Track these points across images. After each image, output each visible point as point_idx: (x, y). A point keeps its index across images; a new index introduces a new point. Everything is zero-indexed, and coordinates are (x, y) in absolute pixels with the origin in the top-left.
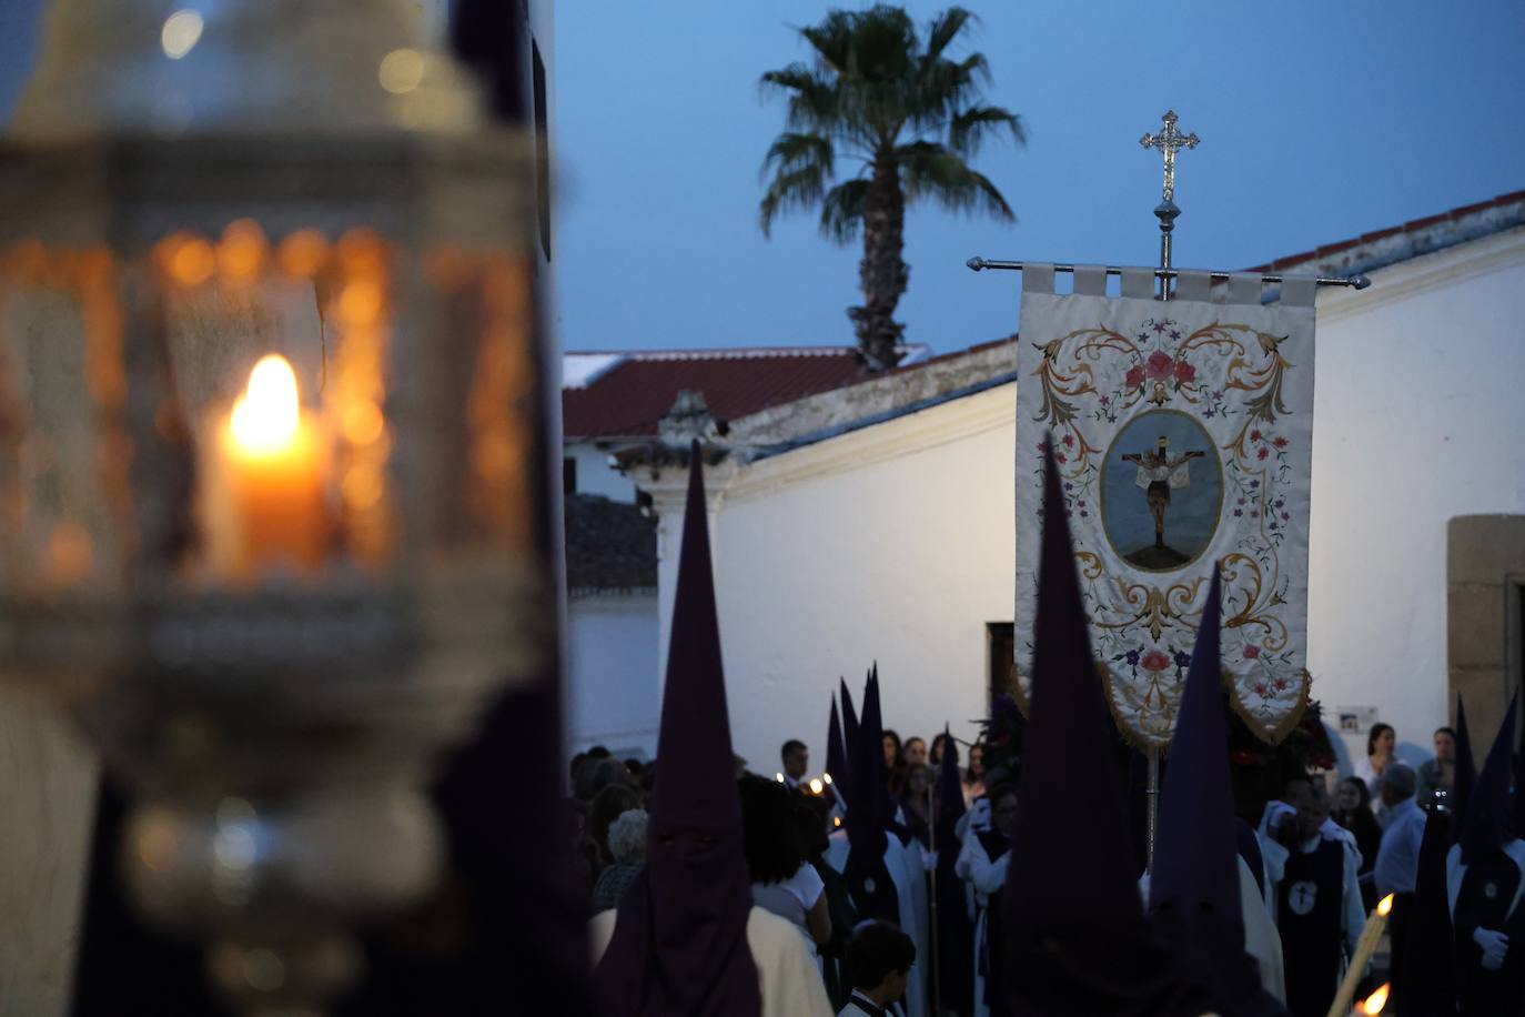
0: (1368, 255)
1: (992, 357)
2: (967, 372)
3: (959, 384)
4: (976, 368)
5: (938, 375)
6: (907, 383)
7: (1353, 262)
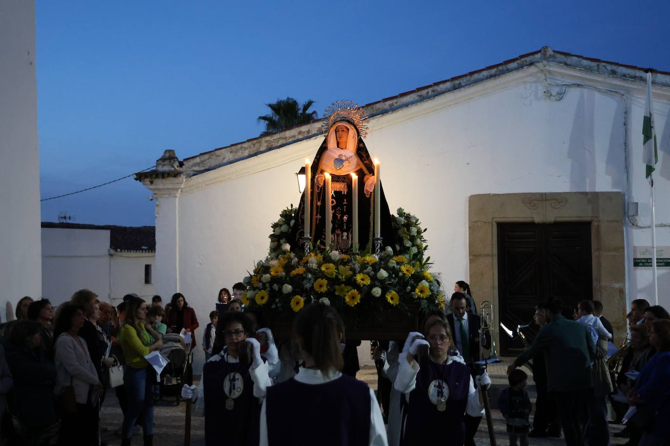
0: (436, 90)
3: (274, 145)
4: (281, 138)
6: (254, 145)
7: (431, 93)
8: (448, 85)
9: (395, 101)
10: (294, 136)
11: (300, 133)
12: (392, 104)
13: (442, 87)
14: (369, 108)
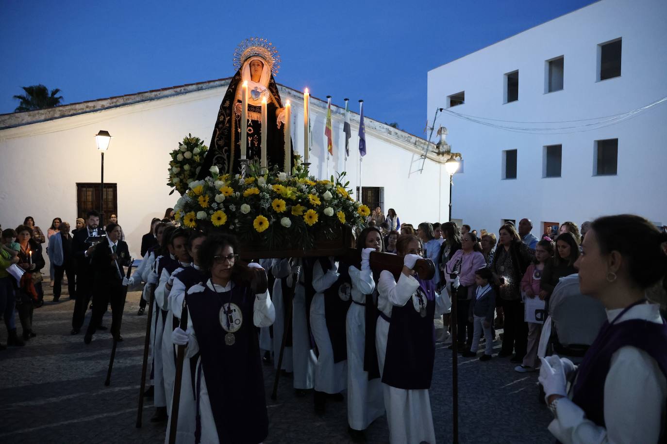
0: (186, 89)
1: (77, 106)
2: (70, 110)
3: (66, 113)
4: (72, 109)
5: (60, 111)
6: (49, 112)
7: (183, 91)
8: (194, 87)
9: (159, 92)
10: (83, 109)
11: (87, 107)
12: (157, 95)
13: (190, 88)
14: (140, 95)
